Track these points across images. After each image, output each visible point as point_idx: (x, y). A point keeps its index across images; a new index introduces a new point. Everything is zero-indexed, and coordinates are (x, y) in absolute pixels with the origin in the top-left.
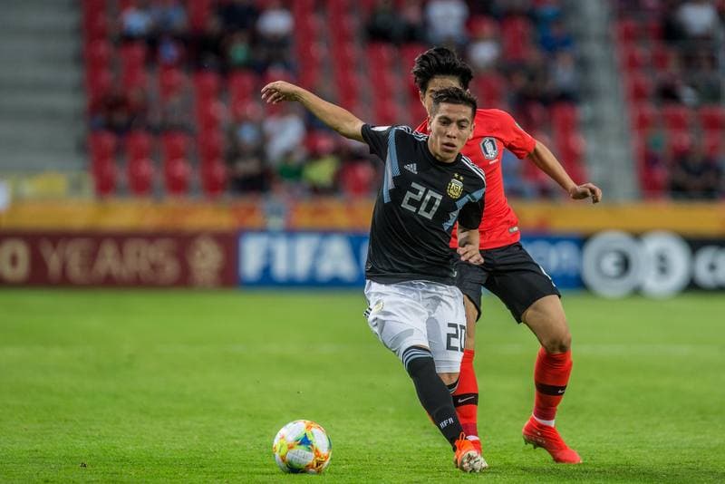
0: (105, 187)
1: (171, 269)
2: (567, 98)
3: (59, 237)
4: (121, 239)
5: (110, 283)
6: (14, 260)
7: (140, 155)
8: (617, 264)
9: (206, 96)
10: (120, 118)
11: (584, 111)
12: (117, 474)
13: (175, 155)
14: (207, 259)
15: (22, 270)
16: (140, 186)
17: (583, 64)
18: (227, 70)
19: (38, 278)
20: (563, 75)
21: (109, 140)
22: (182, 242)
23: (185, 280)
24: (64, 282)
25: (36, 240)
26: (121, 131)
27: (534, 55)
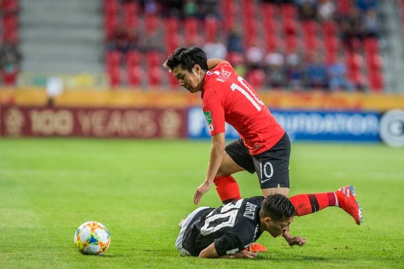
0: (115, 82)
1: (150, 128)
2: (373, 35)
3: (89, 110)
4: (123, 111)
5: (116, 136)
6: (64, 122)
7: (134, 64)
8: (399, 128)
9: (171, 32)
10: (124, 43)
11: (382, 43)
12: (120, 241)
13: (154, 64)
14: (171, 123)
15: (68, 127)
16: (134, 81)
17: (382, 17)
18: (183, 18)
19: (77, 132)
20: (371, 22)
21: (117, 56)
22: (157, 113)
23: (158, 135)
24: (91, 135)
25: (76, 111)
26: (124, 51)
27: (354, 12)
